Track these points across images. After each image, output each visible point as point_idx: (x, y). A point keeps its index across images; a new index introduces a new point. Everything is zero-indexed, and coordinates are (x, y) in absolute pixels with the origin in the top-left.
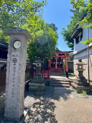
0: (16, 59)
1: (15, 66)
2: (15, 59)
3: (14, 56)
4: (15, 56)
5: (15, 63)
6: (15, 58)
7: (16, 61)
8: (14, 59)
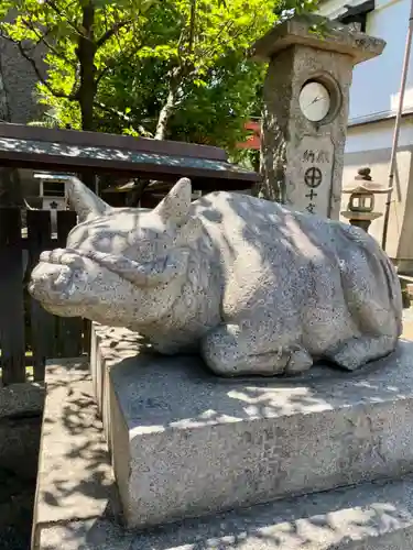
0: (318, 170)
1: (313, 202)
2: (314, 169)
3: (311, 158)
4: (317, 155)
5: (314, 187)
6: (316, 164)
7: (316, 181)
8: (310, 169)
